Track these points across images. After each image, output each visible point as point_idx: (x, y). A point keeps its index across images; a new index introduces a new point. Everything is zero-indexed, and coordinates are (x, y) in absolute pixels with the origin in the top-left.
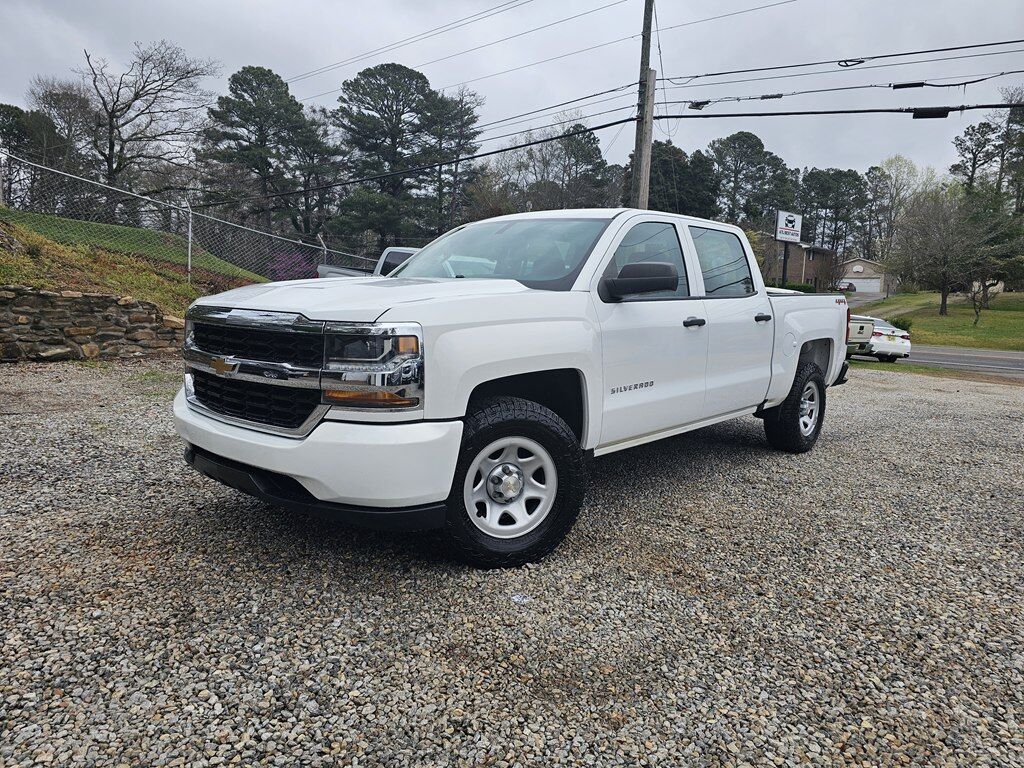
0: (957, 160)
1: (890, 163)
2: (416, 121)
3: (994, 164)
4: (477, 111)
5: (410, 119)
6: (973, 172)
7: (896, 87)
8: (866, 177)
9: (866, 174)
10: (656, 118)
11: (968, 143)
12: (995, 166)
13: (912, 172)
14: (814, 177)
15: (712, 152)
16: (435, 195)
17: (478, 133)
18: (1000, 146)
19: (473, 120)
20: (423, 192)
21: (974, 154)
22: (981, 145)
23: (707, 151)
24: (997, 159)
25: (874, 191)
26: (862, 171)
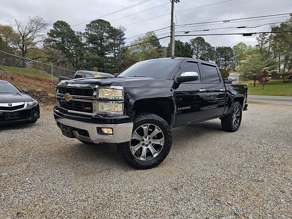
0: (257, 44)
1: (239, 45)
2: (108, 36)
4: (124, 32)
6: (262, 47)
7: (238, 28)
8: (233, 49)
10: (175, 36)
11: (260, 39)
13: (245, 47)
14: (219, 49)
15: (191, 43)
17: (125, 38)
18: (269, 39)
19: (124, 35)
21: (262, 42)
22: (263, 39)
23: (189, 42)
24: (268, 43)
25: (236, 53)
26: (232, 47)
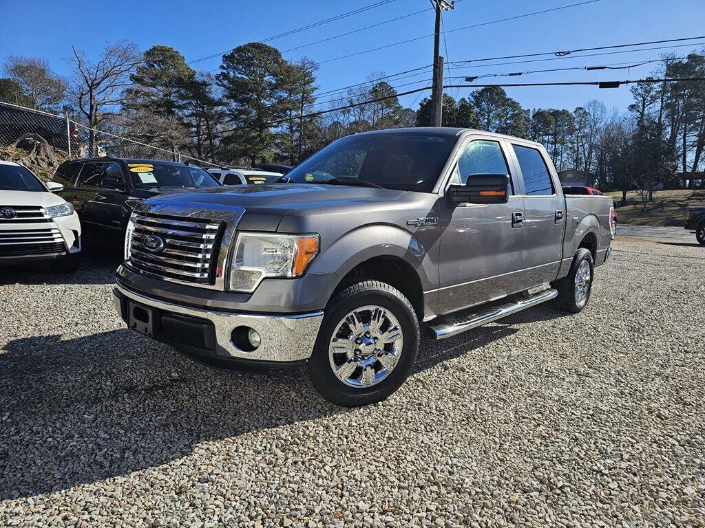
0: (633, 102)
1: (590, 105)
2: (274, 82)
3: (656, 104)
4: (314, 74)
5: (270, 80)
6: (643, 110)
7: (589, 69)
8: (574, 114)
9: (575, 112)
10: (444, 87)
11: (640, 91)
12: (657, 106)
13: (603, 110)
14: (539, 115)
15: (472, 99)
16: (287, 131)
17: (316, 89)
18: (660, 92)
19: (312, 80)
20: (279, 129)
21: (643, 98)
22: (647, 92)
23: (469, 98)
24: (658, 100)
25: (580, 123)
26: (571, 111)
